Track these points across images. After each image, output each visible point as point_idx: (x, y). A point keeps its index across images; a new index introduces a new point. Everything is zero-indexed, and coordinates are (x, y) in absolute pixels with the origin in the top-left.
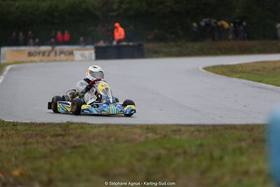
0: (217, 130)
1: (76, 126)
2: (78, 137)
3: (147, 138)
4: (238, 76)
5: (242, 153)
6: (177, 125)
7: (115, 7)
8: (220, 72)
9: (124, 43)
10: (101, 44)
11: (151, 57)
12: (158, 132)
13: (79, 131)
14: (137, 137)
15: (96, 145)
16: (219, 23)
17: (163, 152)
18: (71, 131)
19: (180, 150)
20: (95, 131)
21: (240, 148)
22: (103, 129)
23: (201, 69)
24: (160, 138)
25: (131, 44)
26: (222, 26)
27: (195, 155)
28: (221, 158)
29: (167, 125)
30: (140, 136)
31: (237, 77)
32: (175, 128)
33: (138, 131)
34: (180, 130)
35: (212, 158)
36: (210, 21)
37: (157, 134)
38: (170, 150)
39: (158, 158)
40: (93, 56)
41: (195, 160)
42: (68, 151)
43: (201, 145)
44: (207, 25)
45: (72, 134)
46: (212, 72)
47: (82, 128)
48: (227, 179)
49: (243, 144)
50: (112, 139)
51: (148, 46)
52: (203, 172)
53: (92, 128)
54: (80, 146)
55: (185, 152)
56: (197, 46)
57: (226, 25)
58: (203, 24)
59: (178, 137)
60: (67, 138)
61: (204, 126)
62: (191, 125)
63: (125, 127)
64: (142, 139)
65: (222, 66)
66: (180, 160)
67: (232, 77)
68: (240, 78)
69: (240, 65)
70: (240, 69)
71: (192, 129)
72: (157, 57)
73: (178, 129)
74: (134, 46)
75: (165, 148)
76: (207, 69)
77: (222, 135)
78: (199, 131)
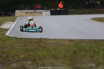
0: (96, 41)
1: (44, 39)
2: (45, 44)
3: (70, 44)
6: (82, 40)
8: (97, 20)
10: (53, 9)
11: (71, 14)
12: (74, 42)
13: (45, 41)
14: (67, 44)
15: (51, 47)
16: (97, 2)
17: (77, 49)
19: (83, 49)
20: (51, 41)
22: (54, 41)
23: (90, 19)
25: (64, 9)
26: (98, 3)
27: (89, 51)
28: (98, 52)
32: (81, 41)
34: (83, 41)
35: (95, 51)
36: (93, 1)
37: (74, 43)
38: (79, 49)
39: (75, 52)
40: (50, 14)
41: (89, 53)
42: (41, 49)
43: (91, 47)
45: (42, 42)
46: (94, 20)
48: (100, 60)
50: (57, 44)
51: (70, 10)
52: (92, 57)
54: (46, 47)
55: (85, 50)
56: (88, 10)
58: (90, 3)
59: (82, 44)
60: (40, 44)
61: (92, 40)
62: (87, 40)
63: (62, 40)
64: (69, 44)
65: (98, 18)
66: (83, 52)
67: (102, 22)
71: (87, 41)
72: (73, 15)
73: (82, 41)
74: (65, 10)
76: (92, 19)
77: (98, 43)
78: (90, 42)
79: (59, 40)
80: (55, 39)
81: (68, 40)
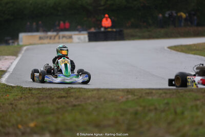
0: (179, 92)
1: (75, 90)
2: (77, 98)
3: (127, 99)
4: (193, 52)
5: (197, 110)
6: (149, 89)
7: (102, 3)
8: (180, 50)
9: (109, 30)
10: (93, 30)
11: (129, 39)
12: (136, 94)
13: (78, 94)
14: (120, 98)
15: (90, 104)
16: (179, 14)
17: (140, 109)
18: (72, 94)
19: (152, 108)
20: (89, 93)
21: (196, 106)
22: (95, 92)
23: (166, 48)
24: (137, 98)
25: (114, 30)
26: (181, 16)
27: (163, 111)
28: (183, 113)
29: (142, 89)
30: (122, 97)
31: (192, 54)
32: (148, 91)
33: (121, 93)
34: (152, 93)
35: (176, 113)
37: (135, 95)
38: (144, 107)
39: (136, 113)
40: (87, 39)
41: (163, 114)
42: (70, 108)
43: (167, 104)
44: (171, 16)
45: (72, 96)
46: (174, 50)
47: (79, 91)
48: (187, 128)
49: (198, 102)
50: (102, 100)
51: (126, 31)
52: (169, 124)
53: (87, 91)
54: (79, 105)
55: (156, 109)
56: (163, 31)
57: (184, 15)
58: (167, 15)
59: (150, 98)
60: (69, 99)
62: (160, 89)
63: (111, 91)
64: (124, 99)
65: (181, 46)
66: (152, 115)
67: (189, 53)
68: (194, 54)
69: (195, 45)
70: (195, 48)
71: (161, 91)
72: (133, 39)
73: (150, 92)
74: (116, 32)
75: (141, 106)
76: (170, 48)
77: (182, 96)
78: (165, 93)
79: (106, 90)
80: (98, 90)
81: (123, 90)
